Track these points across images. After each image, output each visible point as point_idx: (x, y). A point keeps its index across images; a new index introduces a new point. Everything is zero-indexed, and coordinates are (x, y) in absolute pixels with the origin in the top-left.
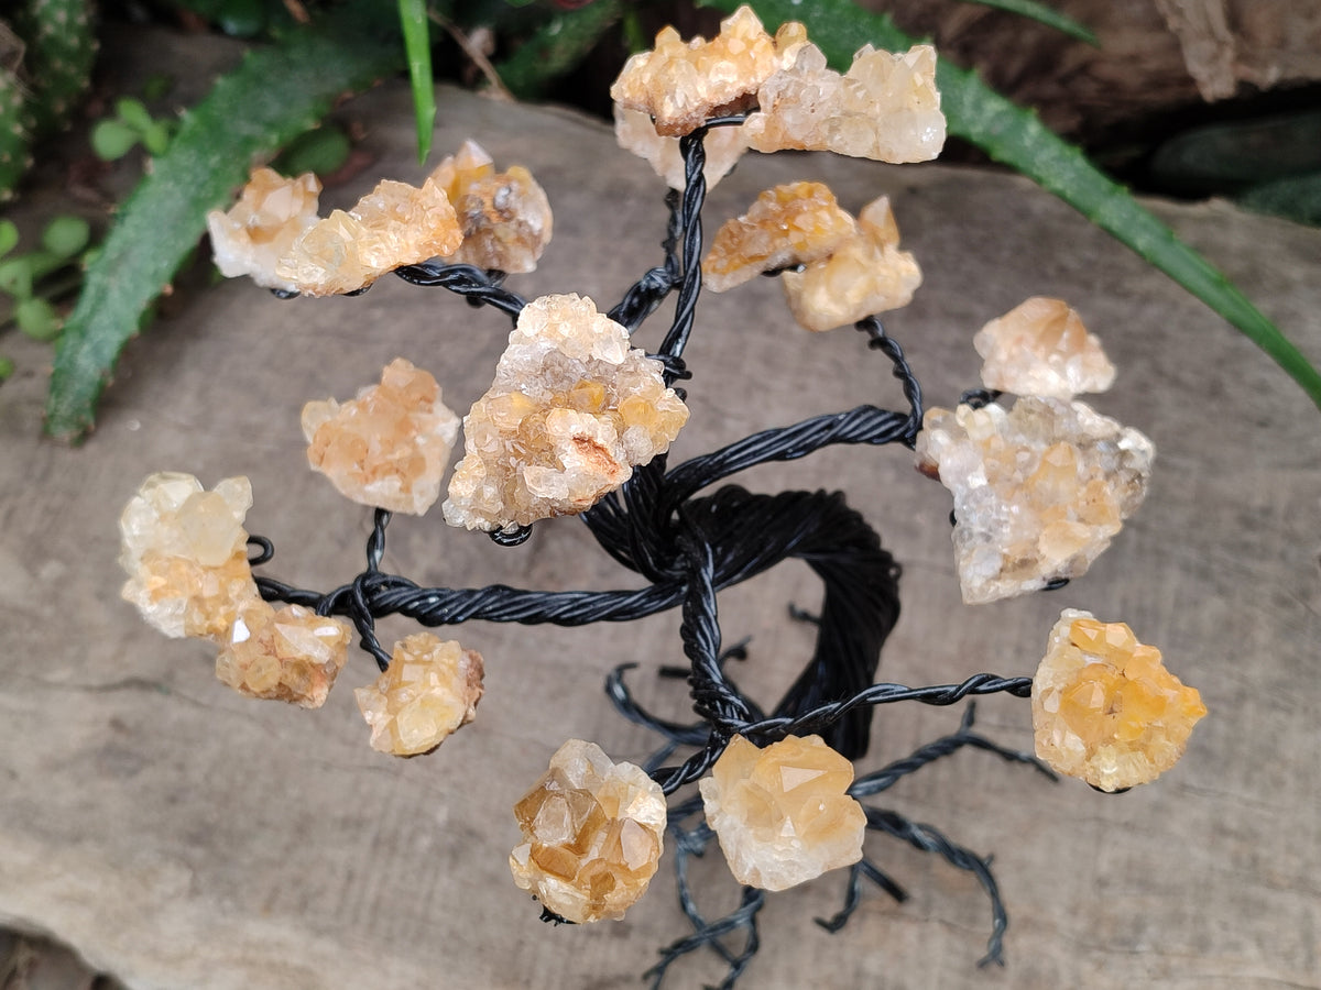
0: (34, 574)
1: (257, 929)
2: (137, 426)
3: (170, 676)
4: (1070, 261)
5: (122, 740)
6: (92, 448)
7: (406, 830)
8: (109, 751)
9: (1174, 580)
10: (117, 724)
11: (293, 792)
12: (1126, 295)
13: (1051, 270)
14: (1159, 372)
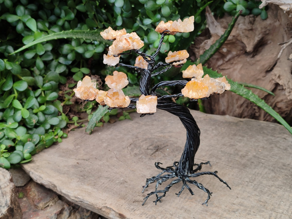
0: (75, 147)
1: (85, 187)
2: (100, 134)
3: (89, 159)
4: (266, 132)
5: (77, 165)
6: (92, 135)
7: (115, 180)
8: (75, 166)
9: (266, 170)
10: (78, 163)
11: (100, 173)
12: (274, 137)
13: (262, 132)
14: (276, 146)
